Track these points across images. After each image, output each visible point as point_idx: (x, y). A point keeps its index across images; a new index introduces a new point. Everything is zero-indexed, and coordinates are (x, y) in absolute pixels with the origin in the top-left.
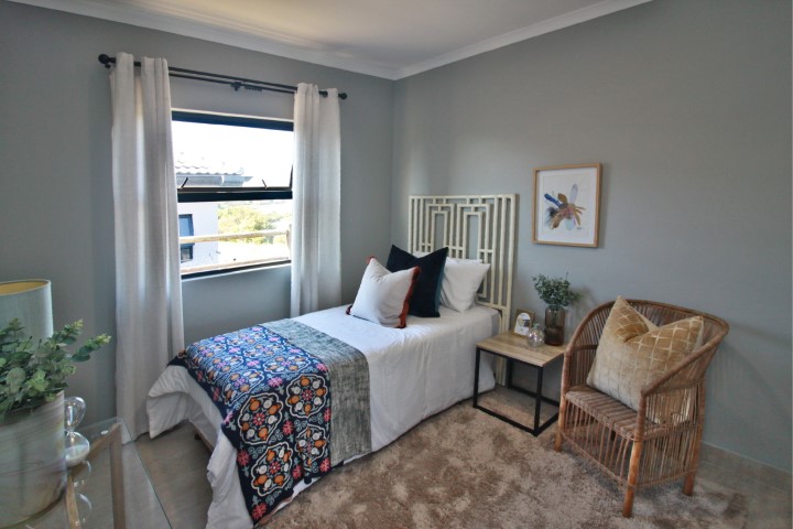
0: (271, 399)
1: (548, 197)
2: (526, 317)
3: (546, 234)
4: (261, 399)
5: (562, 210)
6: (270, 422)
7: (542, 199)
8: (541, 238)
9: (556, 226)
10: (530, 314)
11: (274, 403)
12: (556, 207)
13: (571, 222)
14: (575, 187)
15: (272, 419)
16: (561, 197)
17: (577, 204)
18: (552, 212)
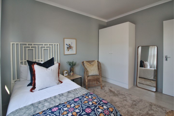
0: (98, 110)
1: (66, 44)
2: (66, 72)
3: (67, 52)
4: (99, 113)
5: (70, 47)
6: (106, 107)
7: (65, 45)
8: (66, 54)
9: (68, 51)
10: (66, 71)
11: (99, 108)
12: (68, 47)
13: (71, 49)
14: (72, 43)
15: (105, 107)
16: (69, 44)
17: (72, 46)
18: (68, 48)
